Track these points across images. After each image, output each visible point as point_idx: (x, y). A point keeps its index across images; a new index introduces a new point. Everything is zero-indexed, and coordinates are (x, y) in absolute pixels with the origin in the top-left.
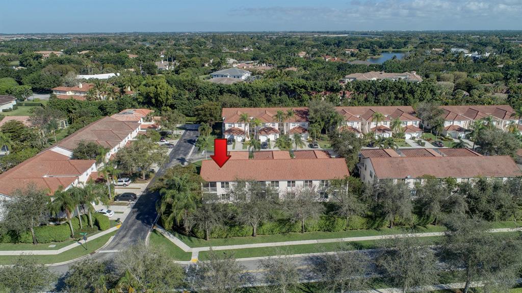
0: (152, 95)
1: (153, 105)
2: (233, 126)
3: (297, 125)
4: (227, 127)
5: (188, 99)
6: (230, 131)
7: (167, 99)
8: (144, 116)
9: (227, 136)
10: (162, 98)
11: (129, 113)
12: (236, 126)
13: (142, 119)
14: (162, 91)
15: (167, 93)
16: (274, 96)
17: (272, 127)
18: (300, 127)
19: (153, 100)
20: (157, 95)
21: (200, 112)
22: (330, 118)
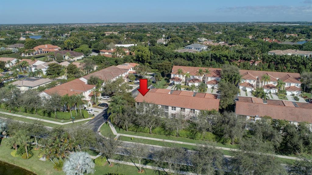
0: (140, 56)
1: (140, 62)
2: (175, 76)
3: (213, 79)
4: (172, 76)
5: (159, 60)
6: (174, 78)
7: (147, 59)
8: (133, 67)
9: (171, 82)
10: (145, 58)
11: (126, 65)
12: (177, 76)
13: (132, 69)
14: (145, 54)
15: (147, 56)
16: (207, 61)
17: (198, 79)
18: (215, 80)
19: (141, 59)
20: (142, 56)
21: (159, 67)
22: (233, 76)
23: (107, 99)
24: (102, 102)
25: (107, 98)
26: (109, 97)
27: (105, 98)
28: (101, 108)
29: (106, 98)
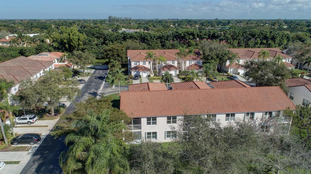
0: (65, 41)
1: (66, 50)
2: (138, 64)
3: (193, 63)
4: (133, 65)
6: (136, 68)
7: (79, 45)
8: (58, 58)
9: (133, 73)
10: (75, 43)
11: (44, 55)
12: (141, 64)
13: (56, 61)
14: (74, 37)
15: (79, 39)
17: (172, 64)
19: (67, 46)
20: (70, 41)
22: (224, 55)
23: (31, 121)
24: (19, 131)
25: (30, 119)
26: (34, 117)
27: (26, 119)
28: (23, 149)
29: (28, 120)
